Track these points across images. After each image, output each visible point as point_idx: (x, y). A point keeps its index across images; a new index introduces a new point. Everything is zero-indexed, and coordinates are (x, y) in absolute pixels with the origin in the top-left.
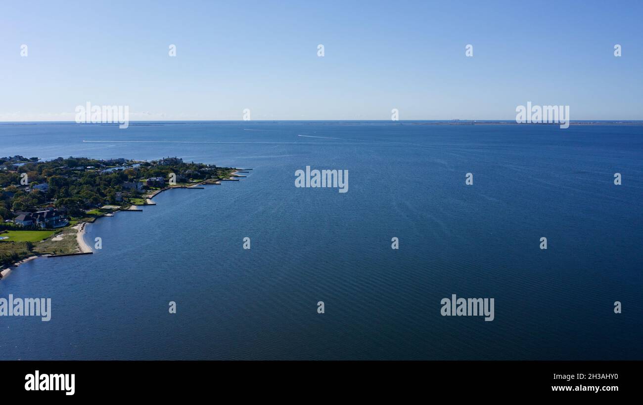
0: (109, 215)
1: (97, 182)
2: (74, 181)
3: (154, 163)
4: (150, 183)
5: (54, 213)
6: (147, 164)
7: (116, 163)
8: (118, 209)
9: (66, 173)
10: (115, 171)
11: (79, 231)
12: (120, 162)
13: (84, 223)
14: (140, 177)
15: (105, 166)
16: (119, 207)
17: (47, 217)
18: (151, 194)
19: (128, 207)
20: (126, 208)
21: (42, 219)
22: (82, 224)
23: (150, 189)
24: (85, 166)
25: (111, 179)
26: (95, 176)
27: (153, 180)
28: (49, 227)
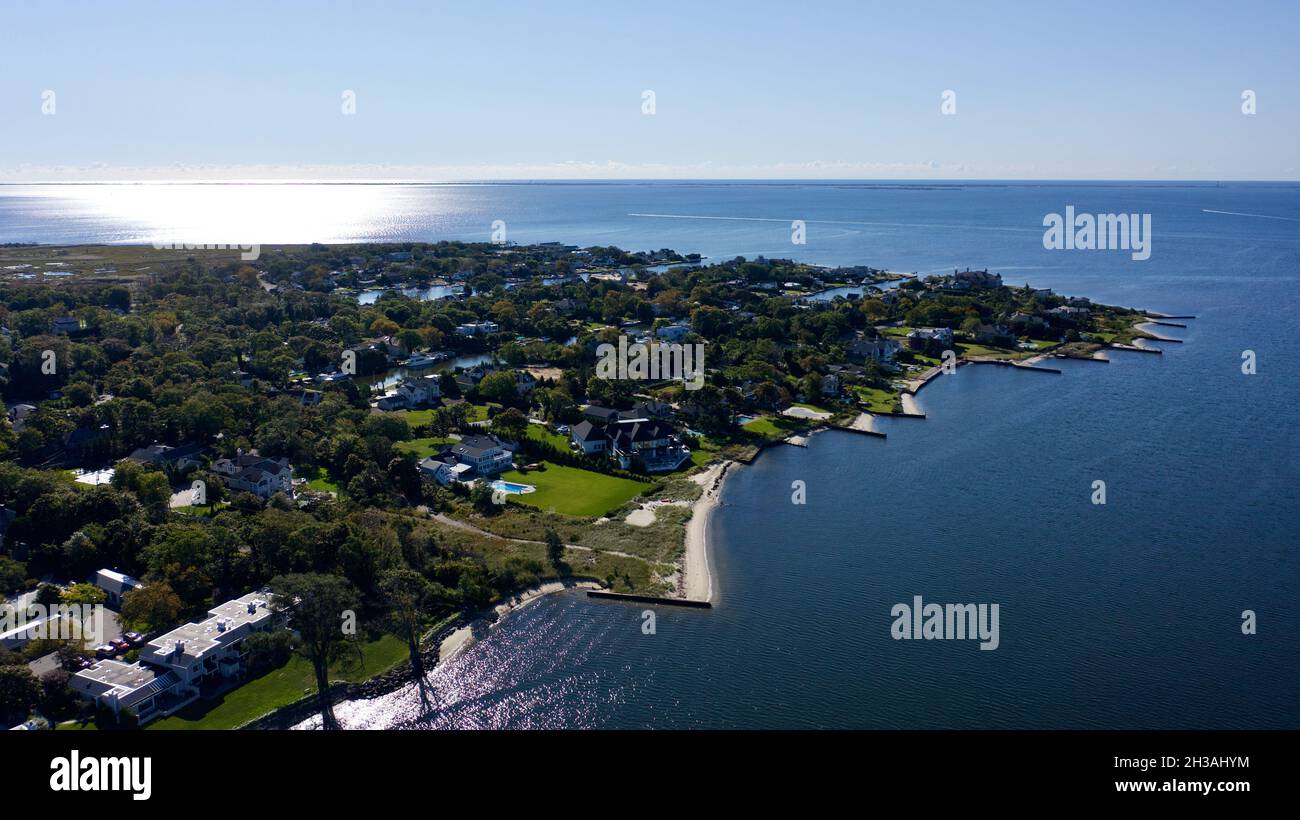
0: (796, 440)
1: (793, 330)
2: (743, 322)
3: (933, 281)
4: (917, 342)
5: (657, 429)
6: (916, 285)
7: (848, 276)
8: (823, 423)
9: (736, 297)
10: (839, 300)
11: (705, 493)
12: (856, 276)
13: (727, 462)
14: (895, 320)
15: (822, 283)
16: (827, 415)
17: (638, 438)
18: (916, 379)
19: (848, 420)
20: (845, 422)
21: (625, 444)
22: (722, 466)
23: (915, 362)
24: (780, 280)
25: (825, 324)
26: (793, 312)
27: (926, 337)
28: (638, 469)
